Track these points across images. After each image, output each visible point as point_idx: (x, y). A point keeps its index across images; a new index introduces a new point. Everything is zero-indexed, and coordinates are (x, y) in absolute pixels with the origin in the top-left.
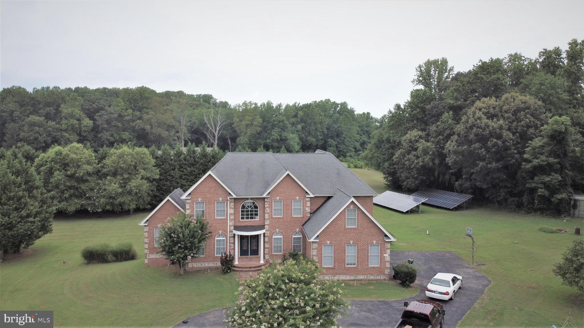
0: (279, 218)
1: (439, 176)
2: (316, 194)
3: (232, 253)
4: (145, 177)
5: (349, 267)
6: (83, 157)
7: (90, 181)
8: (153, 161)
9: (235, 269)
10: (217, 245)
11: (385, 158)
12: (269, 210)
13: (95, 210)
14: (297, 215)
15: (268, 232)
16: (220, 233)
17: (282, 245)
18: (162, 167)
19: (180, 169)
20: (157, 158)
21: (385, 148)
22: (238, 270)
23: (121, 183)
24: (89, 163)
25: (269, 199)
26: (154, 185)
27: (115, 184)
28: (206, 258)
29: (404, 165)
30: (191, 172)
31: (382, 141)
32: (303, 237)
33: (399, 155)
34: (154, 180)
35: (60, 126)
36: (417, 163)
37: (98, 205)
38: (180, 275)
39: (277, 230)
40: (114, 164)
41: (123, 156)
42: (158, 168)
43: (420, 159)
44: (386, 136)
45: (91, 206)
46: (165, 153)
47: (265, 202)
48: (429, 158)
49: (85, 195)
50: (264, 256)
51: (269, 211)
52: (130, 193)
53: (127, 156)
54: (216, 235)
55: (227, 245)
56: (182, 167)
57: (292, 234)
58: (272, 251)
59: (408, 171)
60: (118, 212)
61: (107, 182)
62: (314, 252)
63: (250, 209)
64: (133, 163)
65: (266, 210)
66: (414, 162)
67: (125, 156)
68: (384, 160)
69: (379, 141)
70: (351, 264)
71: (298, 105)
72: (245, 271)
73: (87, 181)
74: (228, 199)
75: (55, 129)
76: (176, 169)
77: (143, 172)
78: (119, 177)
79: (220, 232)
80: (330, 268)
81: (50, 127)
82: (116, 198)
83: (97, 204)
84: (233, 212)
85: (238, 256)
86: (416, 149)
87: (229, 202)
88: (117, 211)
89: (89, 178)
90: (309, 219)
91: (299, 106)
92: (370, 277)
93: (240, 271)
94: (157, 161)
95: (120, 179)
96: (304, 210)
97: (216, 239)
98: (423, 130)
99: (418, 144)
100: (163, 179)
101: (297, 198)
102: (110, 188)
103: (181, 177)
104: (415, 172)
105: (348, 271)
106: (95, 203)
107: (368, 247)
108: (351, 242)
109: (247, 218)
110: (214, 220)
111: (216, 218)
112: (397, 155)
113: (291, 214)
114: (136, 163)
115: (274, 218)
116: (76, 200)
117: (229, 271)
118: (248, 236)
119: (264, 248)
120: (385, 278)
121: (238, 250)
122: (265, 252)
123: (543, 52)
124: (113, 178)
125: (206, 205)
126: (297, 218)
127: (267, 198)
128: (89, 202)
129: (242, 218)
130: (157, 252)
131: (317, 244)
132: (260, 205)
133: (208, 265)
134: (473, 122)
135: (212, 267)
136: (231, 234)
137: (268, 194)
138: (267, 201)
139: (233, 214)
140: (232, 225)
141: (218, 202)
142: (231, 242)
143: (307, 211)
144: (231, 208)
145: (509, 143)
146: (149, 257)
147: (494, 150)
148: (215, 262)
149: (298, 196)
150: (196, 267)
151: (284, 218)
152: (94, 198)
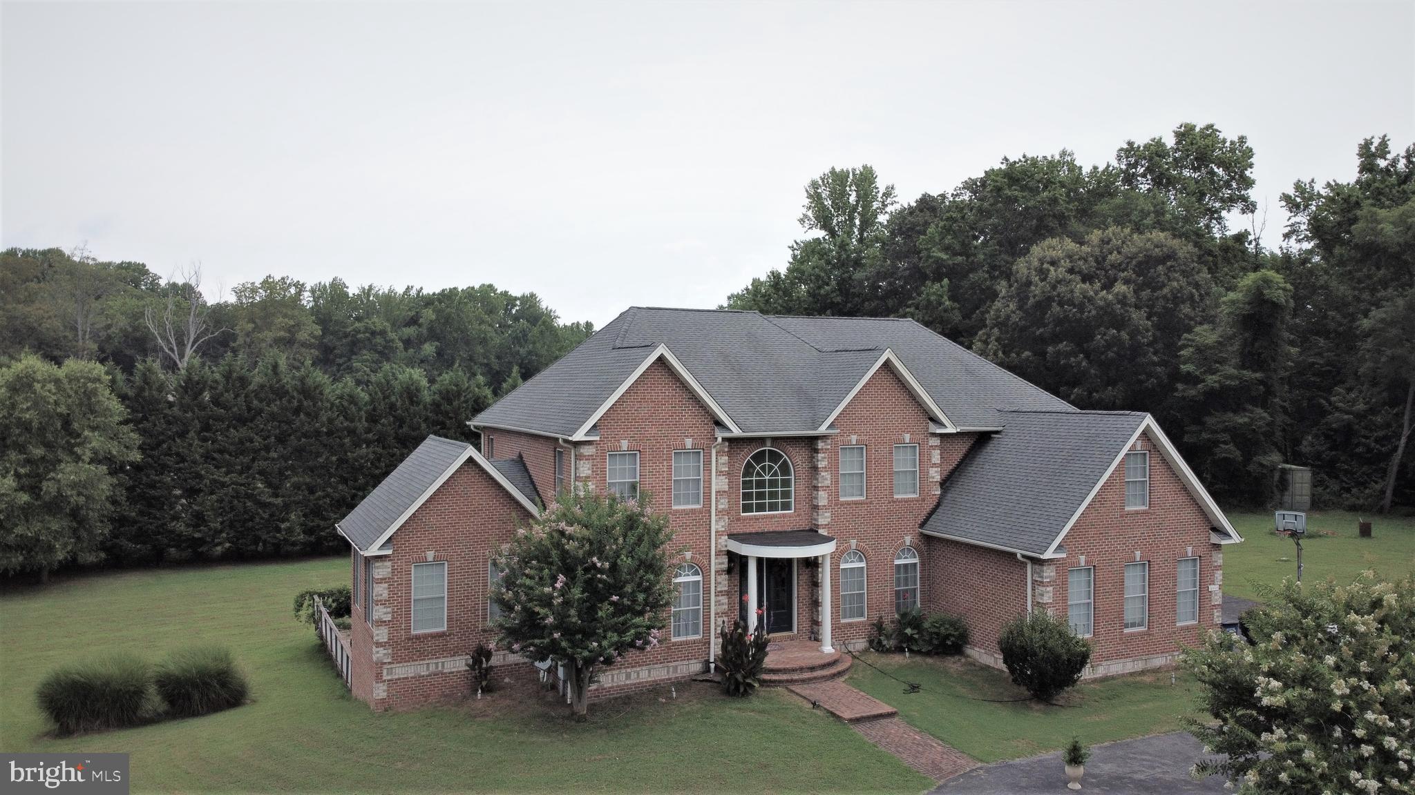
0: (856, 503)
4: (103, 454)
9: (771, 677)
10: (678, 603)
12: (829, 477)
14: (905, 493)
16: (687, 560)
17: (865, 591)
18: (142, 426)
19: (202, 433)
22: (780, 682)
23: (21, 476)
25: (829, 441)
26: (122, 484)
32: (923, 564)
39: (853, 542)
41: (30, 386)
42: (134, 429)
46: (148, 384)
47: (816, 451)
51: (828, 482)
54: (674, 567)
55: (707, 600)
57: (892, 555)
58: (838, 612)
63: (767, 478)
64: (62, 409)
65: (819, 480)
67: (37, 386)
70: (1135, 624)
71: (418, 294)
72: (803, 681)
74: (718, 440)
76: (192, 434)
77: (96, 441)
78: (13, 455)
79: (688, 556)
84: (726, 488)
87: (716, 452)
90: (938, 505)
91: (421, 295)
93: (787, 681)
94: (129, 409)
95: (19, 463)
96: (923, 475)
97: (674, 580)
100: (150, 466)
103: (207, 457)
108: (1137, 554)
109: (760, 507)
110: (668, 514)
111: (674, 507)
113: (891, 488)
114: (69, 408)
115: (842, 504)
123: (1125, 150)
125: (643, 465)
126: (907, 501)
127: (823, 437)
129: (747, 508)
130: (422, 655)
131: (1053, 568)
132: (800, 462)
133: (649, 676)
134: (1044, 292)
135: (664, 680)
136: (720, 561)
137: (831, 426)
138: (822, 449)
139: (725, 492)
140: (723, 529)
141: (681, 452)
142: (719, 589)
143: (933, 478)
144: (721, 472)
145: (1143, 338)
146: (392, 674)
147: (1111, 354)
148: (670, 664)
149: (908, 432)
150: (610, 685)
151: (871, 503)
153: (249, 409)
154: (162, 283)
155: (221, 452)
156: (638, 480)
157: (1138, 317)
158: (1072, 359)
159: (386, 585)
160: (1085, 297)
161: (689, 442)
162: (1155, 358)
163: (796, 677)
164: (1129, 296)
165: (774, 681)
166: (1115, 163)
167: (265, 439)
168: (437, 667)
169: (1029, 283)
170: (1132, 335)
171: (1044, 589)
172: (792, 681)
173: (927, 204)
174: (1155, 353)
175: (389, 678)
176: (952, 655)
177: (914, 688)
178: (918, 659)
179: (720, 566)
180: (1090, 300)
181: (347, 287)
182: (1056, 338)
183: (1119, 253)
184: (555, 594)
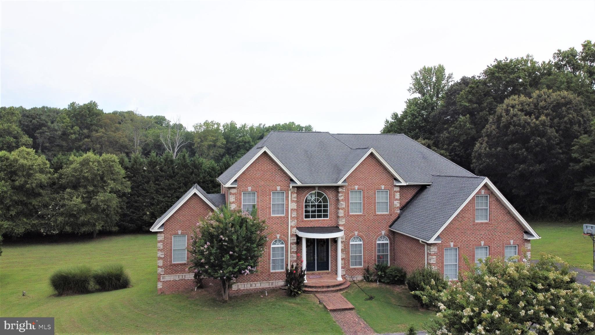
0: (358, 215)
4: (115, 189)
6: (36, 164)
7: (43, 194)
8: (123, 172)
9: (307, 289)
10: (274, 256)
12: (344, 204)
13: (50, 231)
14: (382, 212)
15: (344, 236)
16: (278, 237)
17: (362, 254)
18: (132, 179)
19: (155, 182)
20: (127, 168)
22: (312, 291)
23: (84, 198)
24: (42, 171)
25: (344, 188)
26: (124, 201)
27: (77, 198)
28: (257, 276)
30: (170, 185)
32: (391, 243)
34: (124, 194)
37: (54, 226)
38: (226, 302)
39: (356, 233)
40: (75, 173)
41: (88, 164)
42: (129, 180)
45: (44, 226)
46: (136, 163)
47: (338, 192)
49: (37, 213)
51: (344, 206)
52: (95, 209)
53: (93, 163)
54: (272, 240)
55: (287, 255)
56: (158, 180)
57: (376, 239)
58: (348, 263)
60: (80, 234)
61: (66, 196)
63: (316, 204)
64: (100, 172)
65: (339, 205)
67: (91, 163)
71: (263, 127)
72: (323, 292)
73: (40, 195)
74: (290, 187)
76: (151, 182)
77: (112, 184)
78: (82, 190)
82: (78, 216)
83: (53, 224)
84: (296, 208)
87: (290, 192)
88: (78, 233)
89: (41, 191)
90: (399, 217)
91: (265, 127)
93: (315, 291)
94: (127, 172)
95: (83, 193)
97: (272, 246)
100: (135, 194)
101: (383, 187)
102: (71, 203)
103: (157, 191)
106: (50, 223)
107: (503, 250)
108: (483, 243)
109: (314, 216)
110: (269, 218)
111: (272, 215)
113: (375, 209)
114: (103, 172)
115: (351, 216)
116: (25, 220)
117: (299, 292)
123: (558, 54)
124: (74, 191)
125: (258, 197)
126: (383, 215)
127: (342, 187)
128: (42, 222)
129: (307, 217)
130: (176, 272)
131: (436, 247)
132: (332, 197)
133: (261, 286)
134: (507, 120)
135: (267, 288)
136: (293, 239)
137: (345, 181)
138: (341, 192)
139: (295, 209)
140: (294, 225)
141: (275, 192)
142: (292, 251)
143: (396, 205)
144: (293, 201)
145: (554, 141)
146: (164, 279)
147: (538, 149)
148: (270, 281)
149: (383, 185)
150: (243, 289)
151: (365, 216)
152: (49, 216)
153: (174, 172)
154: (171, 124)
155: (162, 189)
156: (256, 203)
157: (551, 132)
158: (520, 151)
159: (162, 243)
160: (526, 122)
161: (278, 188)
162: (560, 151)
163: (319, 290)
164: (547, 121)
165: (310, 291)
166: (552, 59)
167: (179, 184)
168: (183, 277)
169: (501, 116)
170: (549, 140)
171: (431, 257)
172: (317, 292)
173: (465, 81)
174: (561, 148)
175: (163, 280)
176: (399, 285)
177: (371, 298)
178: (383, 286)
179: (293, 241)
180: (529, 124)
181: (237, 125)
182: (512, 142)
183: (545, 101)
184: (205, 250)
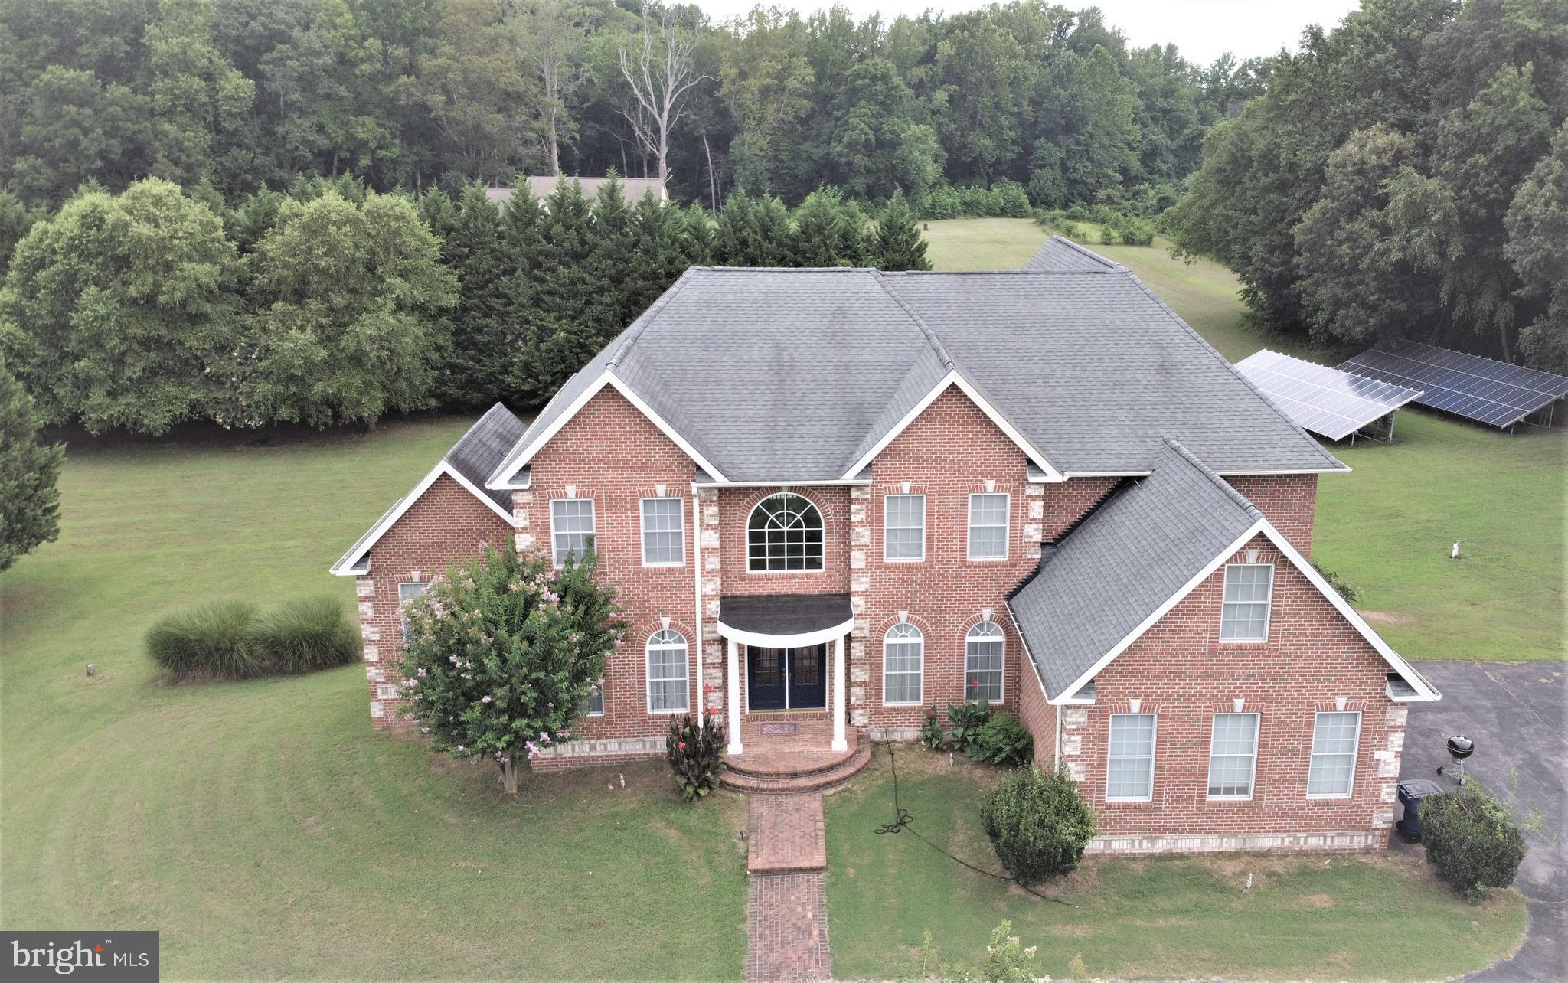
0: (909, 566)
1: (1453, 298)
2: (1070, 468)
3: (717, 720)
4: (409, 301)
5: (1220, 804)
6: (181, 234)
7: (214, 316)
8: (436, 241)
9: (731, 779)
10: (655, 673)
11: (1251, 223)
12: (867, 534)
13: (241, 420)
14: (986, 554)
15: (865, 624)
16: (666, 626)
17: (922, 672)
18: (467, 262)
19: (531, 271)
20: (448, 230)
21: (1254, 189)
22: (743, 788)
23: (321, 327)
24: (206, 255)
25: (868, 489)
26: (445, 329)
27: (302, 329)
28: (610, 723)
29: (1331, 256)
31: (1243, 162)
32: (1010, 648)
33: (1316, 222)
34: (443, 311)
35: (148, 99)
36: (1386, 252)
37: (249, 406)
38: (507, 798)
39: (903, 615)
40: (294, 255)
41: (325, 227)
42: (456, 268)
43: (1397, 238)
44: (1260, 144)
45: (224, 407)
47: (850, 501)
48: (1430, 236)
49: (202, 368)
50: (848, 714)
51: (866, 541)
52: (357, 359)
53: (339, 228)
54: (648, 633)
55: (694, 672)
56: (538, 265)
57: (964, 631)
58: (879, 694)
59: (1343, 280)
61: (272, 325)
62: (1073, 746)
63: (785, 529)
64: (361, 254)
65: (853, 536)
66: (1370, 246)
67: (332, 228)
68: (1251, 231)
69: (1234, 160)
70: (1229, 791)
72: (772, 791)
73: (204, 317)
74: (694, 491)
75: (131, 108)
76: (519, 273)
78: (314, 305)
79: (666, 622)
80: (1137, 807)
81: (112, 103)
82: (309, 380)
83: (244, 403)
84: (716, 544)
85: (743, 713)
86: (1382, 202)
87: (696, 502)
88: (316, 425)
89: (208, 308)
90: (1037, 571)
92: (1306, 842)
93: (752, 789)
94: (448, 244)
95: (319, 313)
96: (1017, 533)
97: (649, 647)
98: (1405, 127)
99: (1391, 185)
100: (475, 308)
101: (990, 485)
102: (288, 345)
104: (1373, 284)
105: (1215, 819)
106: (237, 399)
107: (1310, 724)
108: (1238, 703)
109: (777, 565)
110: (637, 573)
111: (645, 564)
112: (1308, 219)
113: (963, 550)
114: (372, 252)
115: (888, 567)
116: (170, 389)
117: (702, 792)
118: (781, 652)
119: (849, 684)
120: (1370, 842)
121: (742, 688)
122: (853, 700)
124: (294, 307)
125: (599, 515)
126: (987, 565)
127: (859, 486)
128: (217, 395)
129: (756, 565)
132: (832, 512)
135: (637, 753)
136: (710, 629)
137: (863, 473)
138: (858, 499)
139: (716, 549)
140: (713, 592)
141: (653, 499)
142: (708, 661)
143: (1031, 537)
144: (708, 525)
146: (387, 694)
148: (646, 739)
149: (992, 478)
150: (571, 755)
151: (931, 567)
152: (234, 379)
153: (582, 244)
155: (552, 293)
156: (594, 532)
159: (371, 604)
161: (661, 489)
163: (764, 785)
165: (737, 786)
172: (756, 790)
175: (385, 697)
177: (899, 825)
178: (965, 768)
179: (710, 635)
